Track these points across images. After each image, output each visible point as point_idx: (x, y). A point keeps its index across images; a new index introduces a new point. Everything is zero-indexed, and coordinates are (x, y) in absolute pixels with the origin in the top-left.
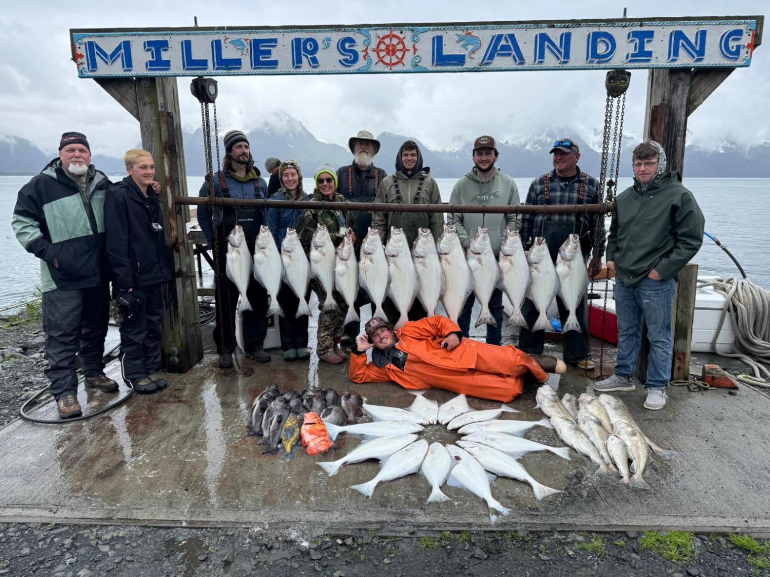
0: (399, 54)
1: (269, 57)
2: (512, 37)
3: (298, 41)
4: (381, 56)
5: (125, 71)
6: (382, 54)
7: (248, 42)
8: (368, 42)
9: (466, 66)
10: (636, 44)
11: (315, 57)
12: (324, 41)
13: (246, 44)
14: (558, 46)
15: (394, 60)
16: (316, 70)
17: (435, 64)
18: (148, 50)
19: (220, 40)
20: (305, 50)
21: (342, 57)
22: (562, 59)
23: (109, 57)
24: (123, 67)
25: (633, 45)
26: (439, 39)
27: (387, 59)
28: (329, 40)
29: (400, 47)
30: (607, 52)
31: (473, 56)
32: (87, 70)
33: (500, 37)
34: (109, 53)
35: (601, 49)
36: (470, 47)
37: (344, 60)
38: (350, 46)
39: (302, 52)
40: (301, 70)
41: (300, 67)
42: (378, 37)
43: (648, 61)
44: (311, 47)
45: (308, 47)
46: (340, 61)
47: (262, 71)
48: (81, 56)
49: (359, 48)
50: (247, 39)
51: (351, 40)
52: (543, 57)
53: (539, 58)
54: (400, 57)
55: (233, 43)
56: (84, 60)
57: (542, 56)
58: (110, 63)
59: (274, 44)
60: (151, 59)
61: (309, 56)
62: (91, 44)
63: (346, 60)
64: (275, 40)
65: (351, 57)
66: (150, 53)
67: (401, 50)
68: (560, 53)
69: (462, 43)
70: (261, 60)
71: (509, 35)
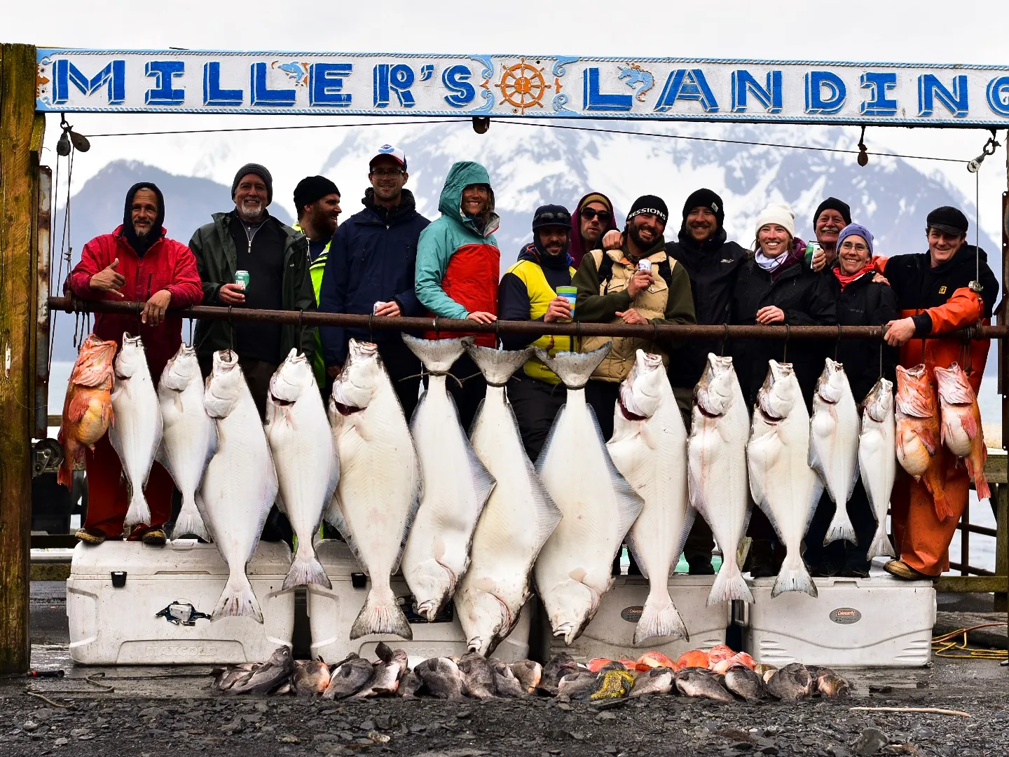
0: (536, 92)
1: (339, 90)
2: (698, 73)
3: (383, 68)
4: (508, 93)
5: (112, 103)
6: (509, 91)
7: (308, 67)
8: (488, 74)
9: (633, 112)
10: (873, 89)
11: (409, 92)
12: (423, 70)
13: (304, 71)
14: (765, 89)
15: (528, 100)
16: (411, 110)
17: (587, 107)
18: (151, 75)
19: (264, 64)
20: (394, 80)
21: (450, 94)
22: (771, 107)
23: (90, 83)
24: (110, 98)
25: (869, 91)
26: (595, 72)
27: (517, 98)
28: (430, 67)
29: (536, 82)
30: (834, 100)
31: (643, 98)
32: (51, 101)
33: (681, 74)
34: (90, 77)
35: (826, 94)
36: (639, 86)
37: (453, 97)
38: (461, 78)
39: (390, 85)
40: (387, 110)
41: (385, 105)
42: (504, 67)
43: (892, 113)
44: (403, 78)
45: (399, 77)
46: (446, 98)
47: (326, 109)
48: (45, 81)
49: (475, 81)
50: (306, 64)
51: (463, 70)
52: (744, 104)
53: (739, 103)
54: (536, 96)
55: (286, 68)
56: (49, 86)
57: (742, 101)
58: (88, 93)
59: (347, 72)
60: (154, 88)
61: (400, 91)
62: (63, 64)
63: (455, 98)
64: (349, 67)
65: (462, 95)
66: (154, 79)
67: (537, 87)
68: (768, 99)
69: (627, 79)
70: (326, 93)
71: (694, 71)
